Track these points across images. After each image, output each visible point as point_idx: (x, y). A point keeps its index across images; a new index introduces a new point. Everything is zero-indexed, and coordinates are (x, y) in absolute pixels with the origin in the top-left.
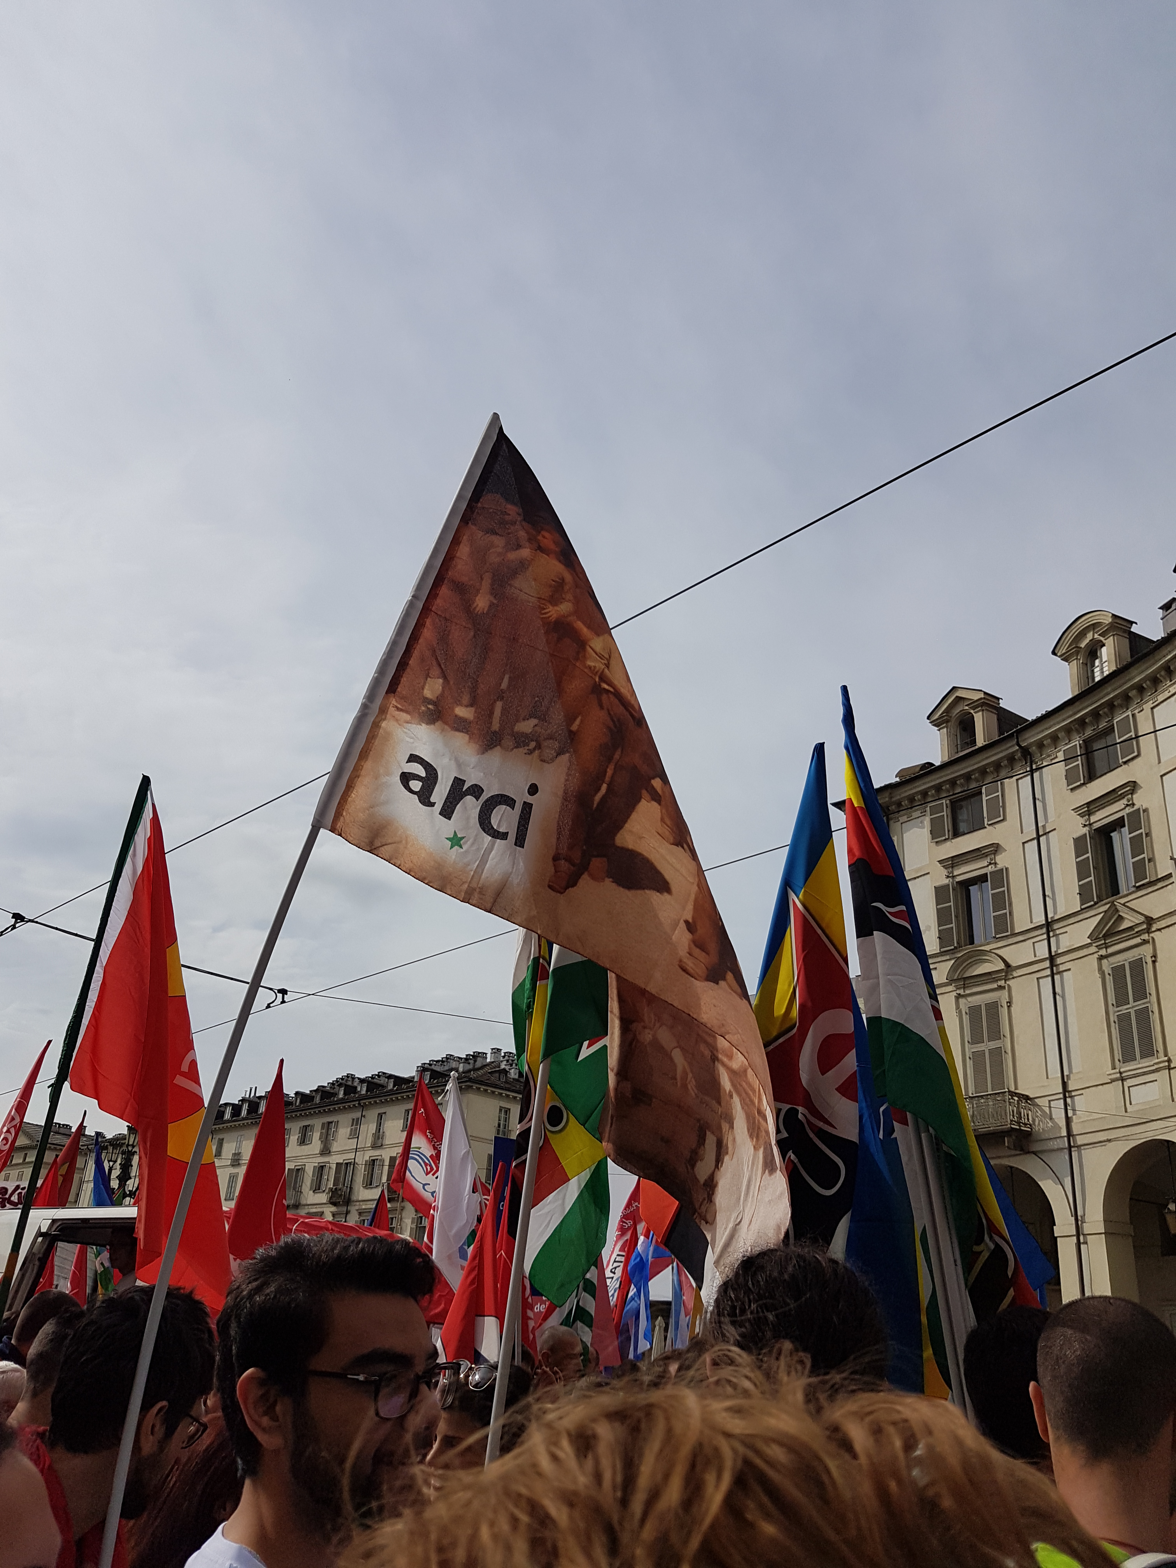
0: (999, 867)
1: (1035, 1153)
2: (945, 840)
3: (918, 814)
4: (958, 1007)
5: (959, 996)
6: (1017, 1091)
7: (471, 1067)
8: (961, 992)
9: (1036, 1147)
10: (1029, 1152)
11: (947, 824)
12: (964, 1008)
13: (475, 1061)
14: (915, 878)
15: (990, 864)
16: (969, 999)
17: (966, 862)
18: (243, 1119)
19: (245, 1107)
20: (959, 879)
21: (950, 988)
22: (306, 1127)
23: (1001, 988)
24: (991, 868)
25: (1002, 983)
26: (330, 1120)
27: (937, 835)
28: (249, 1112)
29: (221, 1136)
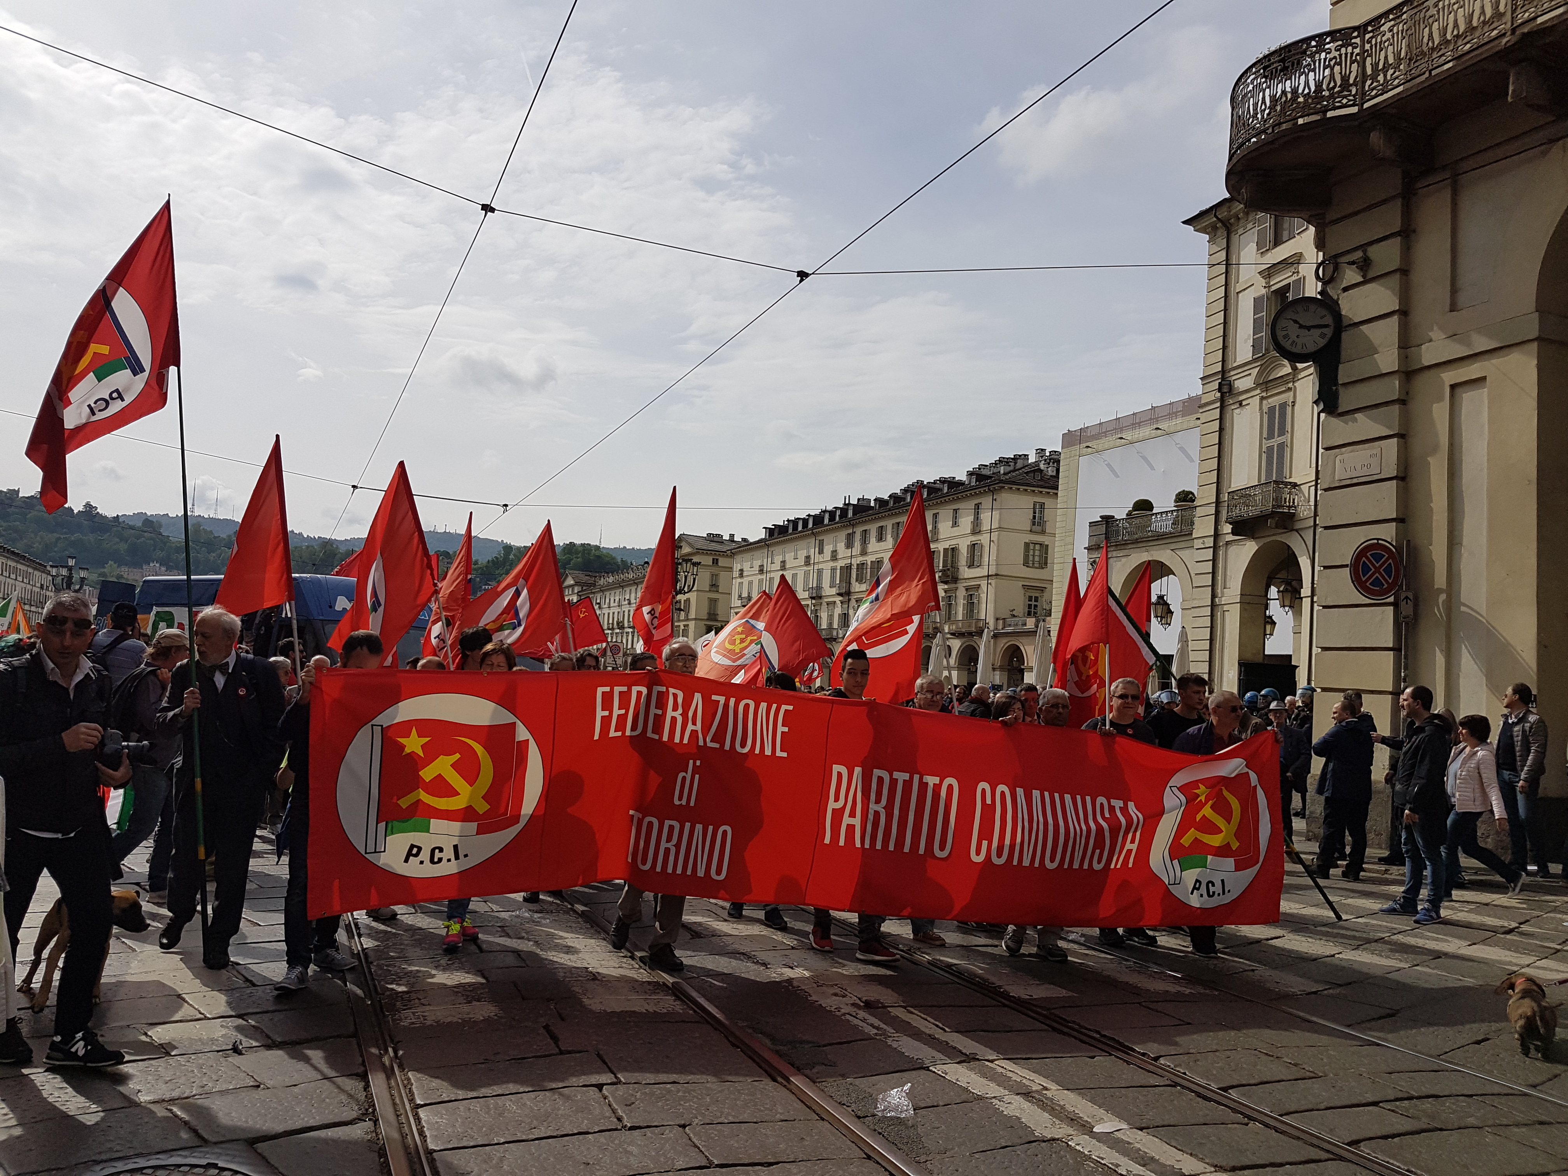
0: (1300, 275)
1: (1297, 531)
2: (1267, 250)
3: (1250, 226)
4: (1261, 409)
5: (1262, 398)
6: (1290, 480)
7: (1012, 468)
8: (1264, 394)
9: (1298, 526)
10: (1293, 530)
11: (1270, 235)
12: (1265, 409)
13: (1016, 463)
14: (1244, 290)
15: (1294, 273)
16: (1270, 400)
17: (1279, 272)
18: (837, 523)
19: (838, 513)
20: (1273, 288)
21: (1258, 391)
22: (882, 527)
23: (1290, 389)
24: (1295, 278)
25: (1290, 385)
26: (898, 520)
27: (1263, 248)
28: (841, 517)
29: (821, 538)
